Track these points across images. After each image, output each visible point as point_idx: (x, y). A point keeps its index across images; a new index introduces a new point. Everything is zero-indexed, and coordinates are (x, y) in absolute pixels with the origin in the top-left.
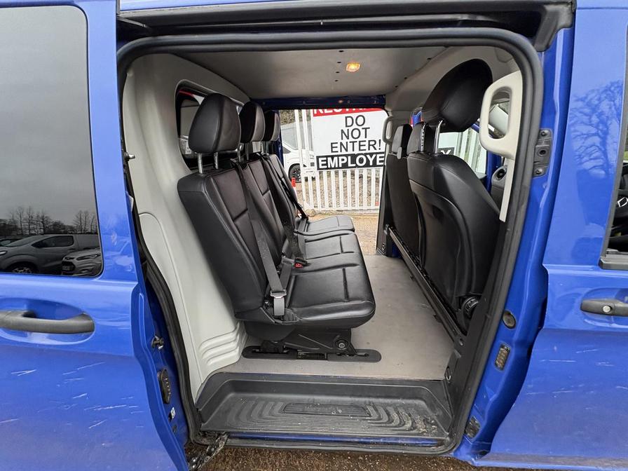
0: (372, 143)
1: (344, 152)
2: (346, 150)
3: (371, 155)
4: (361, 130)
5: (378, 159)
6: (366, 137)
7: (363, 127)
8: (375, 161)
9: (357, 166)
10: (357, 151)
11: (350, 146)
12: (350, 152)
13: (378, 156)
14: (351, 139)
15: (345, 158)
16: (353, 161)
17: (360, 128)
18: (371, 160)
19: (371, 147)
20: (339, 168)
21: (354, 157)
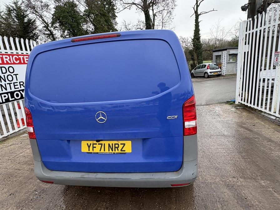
0: (22, 83)
1: (4, 91)
2: (6, 89)
4: (13, 75)
6: (17, 80)
9: (16, 99)
10: (13, 90)
11: (8, 86)
12: (9, 90)
14: (8, 82)
15: (6, 95)
16: (13, 97)
18: (23, 94)
19: (21, 86)
20: (3, 103)
21: (12, 93)
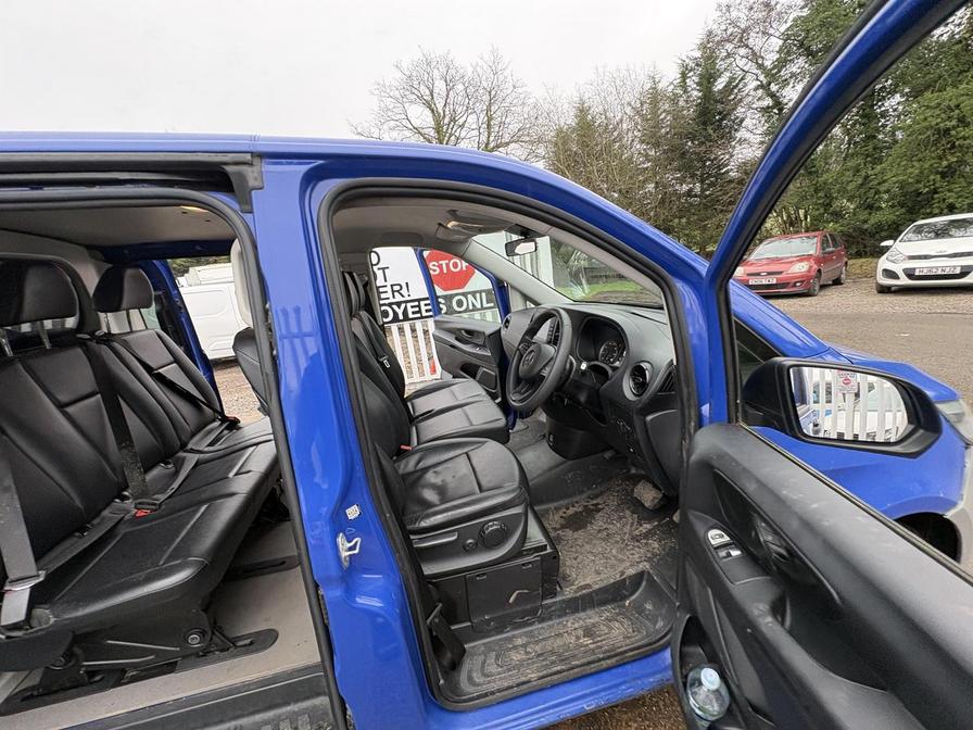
0: (396, 288)
3: (399, 304)
5: (410, 310)
7: (379, 266)
8: (405, 312)
18: (400, 312)
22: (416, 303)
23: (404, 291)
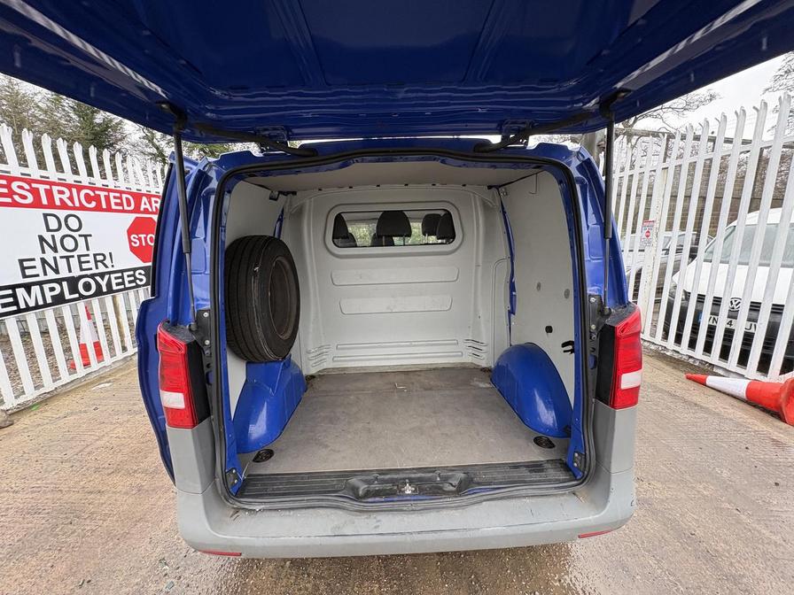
0: (101, 258)
1: (51, 275)
2: (56, 271)
3: (102, 275)
4: (78, 238)
5: (114, 282)
6: (88, 249)
7: (80, 233)
8: (109, 284)
9: (82, 297)
10: (76, 272)
11: (62, 264)
12: (64, 273)
13: (113, 276)
14: (62, 252)
15: (56, 285)
16: (74, 289)
17: (75, 234)
18: (103, 283)
19: (99, 264)
20: (46, 305)
21: (73, 283)
22: (120, 275)
23: (108, 262)
